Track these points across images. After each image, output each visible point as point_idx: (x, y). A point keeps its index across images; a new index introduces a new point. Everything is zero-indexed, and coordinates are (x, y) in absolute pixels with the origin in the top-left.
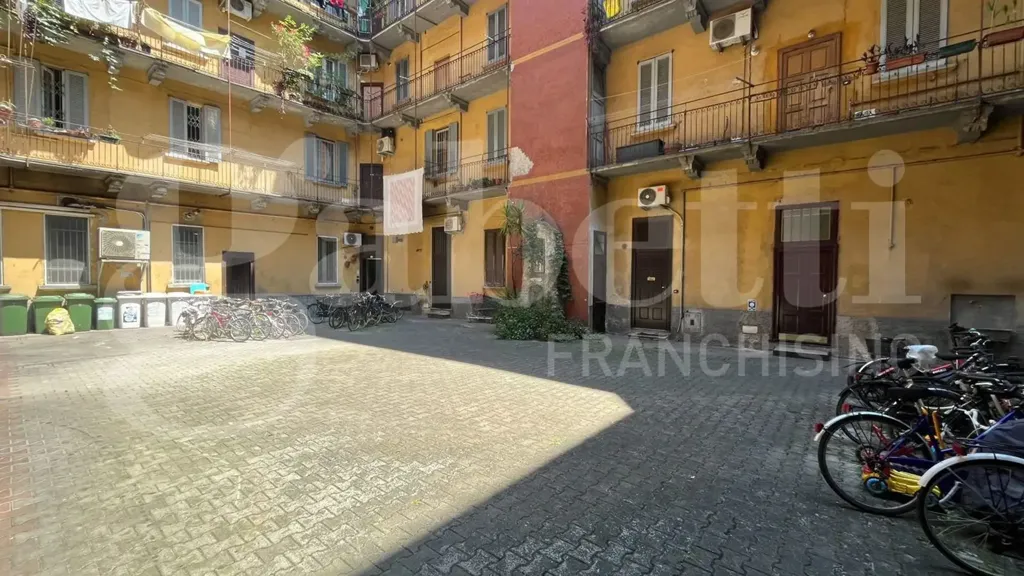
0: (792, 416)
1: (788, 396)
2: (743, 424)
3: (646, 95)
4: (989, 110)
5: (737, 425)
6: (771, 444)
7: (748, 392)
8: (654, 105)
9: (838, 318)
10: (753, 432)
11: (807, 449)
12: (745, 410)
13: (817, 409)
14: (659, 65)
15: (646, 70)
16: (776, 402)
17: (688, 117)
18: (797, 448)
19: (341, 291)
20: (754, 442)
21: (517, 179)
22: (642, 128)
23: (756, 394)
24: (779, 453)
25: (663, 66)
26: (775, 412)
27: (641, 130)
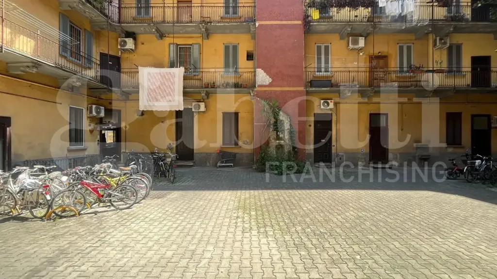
3: (319, 59)
8: (323, 65)
14: (325, 48)
15: (319, 48)
17: (351, 74)
19: (87, 153)
21: (260, 86)
22: (318, 73)
25: (327, 48)
27: (317, 74)
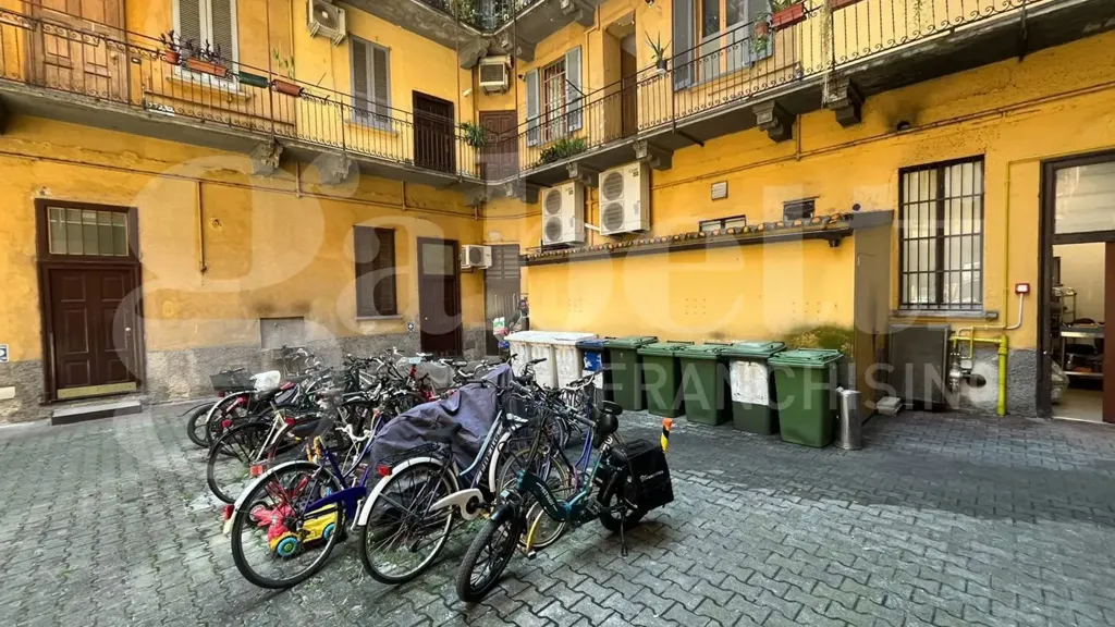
0: (133, 508)
1: (108, 479)
2: (55, 562)
4: (280, 151)
5: (43, 570)
6: (122, 569)
7: (33, 500)
9: (148, 355)
10: (80, 564)
11: (181, 545)
12: (44, 534)
13: (163, 481)
16: (96, 496)
18: (167, 552)
20: (91, 583)
23: (53, 498)
24: (143, 576)
26: (103, 513)
